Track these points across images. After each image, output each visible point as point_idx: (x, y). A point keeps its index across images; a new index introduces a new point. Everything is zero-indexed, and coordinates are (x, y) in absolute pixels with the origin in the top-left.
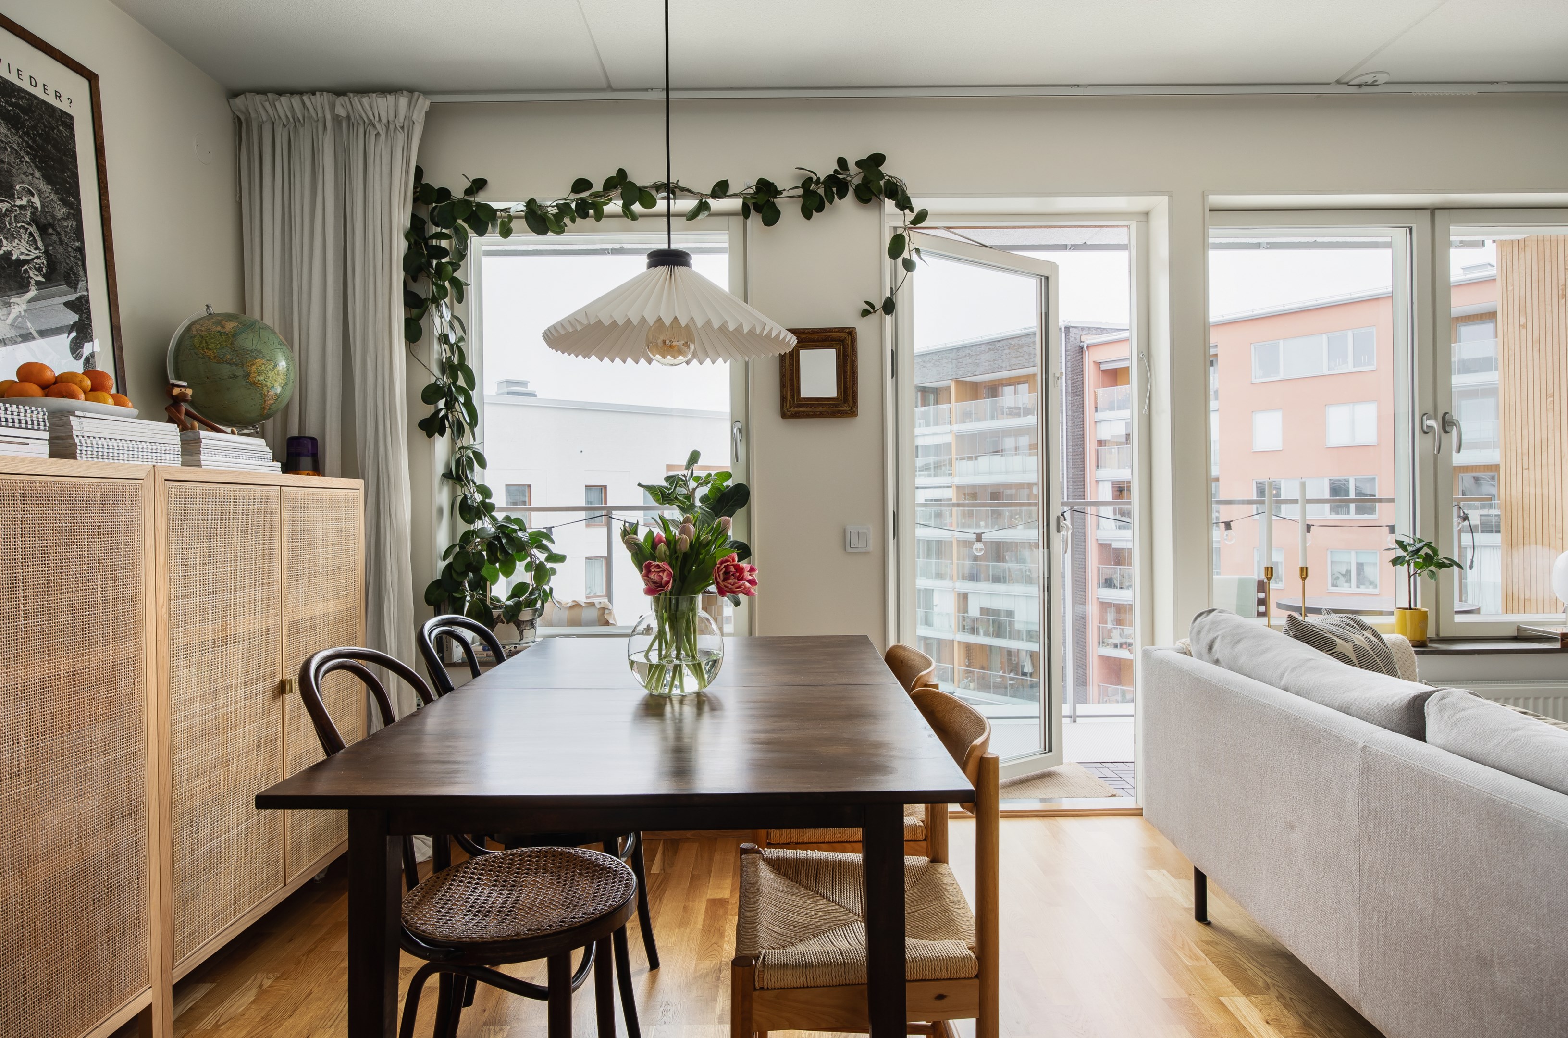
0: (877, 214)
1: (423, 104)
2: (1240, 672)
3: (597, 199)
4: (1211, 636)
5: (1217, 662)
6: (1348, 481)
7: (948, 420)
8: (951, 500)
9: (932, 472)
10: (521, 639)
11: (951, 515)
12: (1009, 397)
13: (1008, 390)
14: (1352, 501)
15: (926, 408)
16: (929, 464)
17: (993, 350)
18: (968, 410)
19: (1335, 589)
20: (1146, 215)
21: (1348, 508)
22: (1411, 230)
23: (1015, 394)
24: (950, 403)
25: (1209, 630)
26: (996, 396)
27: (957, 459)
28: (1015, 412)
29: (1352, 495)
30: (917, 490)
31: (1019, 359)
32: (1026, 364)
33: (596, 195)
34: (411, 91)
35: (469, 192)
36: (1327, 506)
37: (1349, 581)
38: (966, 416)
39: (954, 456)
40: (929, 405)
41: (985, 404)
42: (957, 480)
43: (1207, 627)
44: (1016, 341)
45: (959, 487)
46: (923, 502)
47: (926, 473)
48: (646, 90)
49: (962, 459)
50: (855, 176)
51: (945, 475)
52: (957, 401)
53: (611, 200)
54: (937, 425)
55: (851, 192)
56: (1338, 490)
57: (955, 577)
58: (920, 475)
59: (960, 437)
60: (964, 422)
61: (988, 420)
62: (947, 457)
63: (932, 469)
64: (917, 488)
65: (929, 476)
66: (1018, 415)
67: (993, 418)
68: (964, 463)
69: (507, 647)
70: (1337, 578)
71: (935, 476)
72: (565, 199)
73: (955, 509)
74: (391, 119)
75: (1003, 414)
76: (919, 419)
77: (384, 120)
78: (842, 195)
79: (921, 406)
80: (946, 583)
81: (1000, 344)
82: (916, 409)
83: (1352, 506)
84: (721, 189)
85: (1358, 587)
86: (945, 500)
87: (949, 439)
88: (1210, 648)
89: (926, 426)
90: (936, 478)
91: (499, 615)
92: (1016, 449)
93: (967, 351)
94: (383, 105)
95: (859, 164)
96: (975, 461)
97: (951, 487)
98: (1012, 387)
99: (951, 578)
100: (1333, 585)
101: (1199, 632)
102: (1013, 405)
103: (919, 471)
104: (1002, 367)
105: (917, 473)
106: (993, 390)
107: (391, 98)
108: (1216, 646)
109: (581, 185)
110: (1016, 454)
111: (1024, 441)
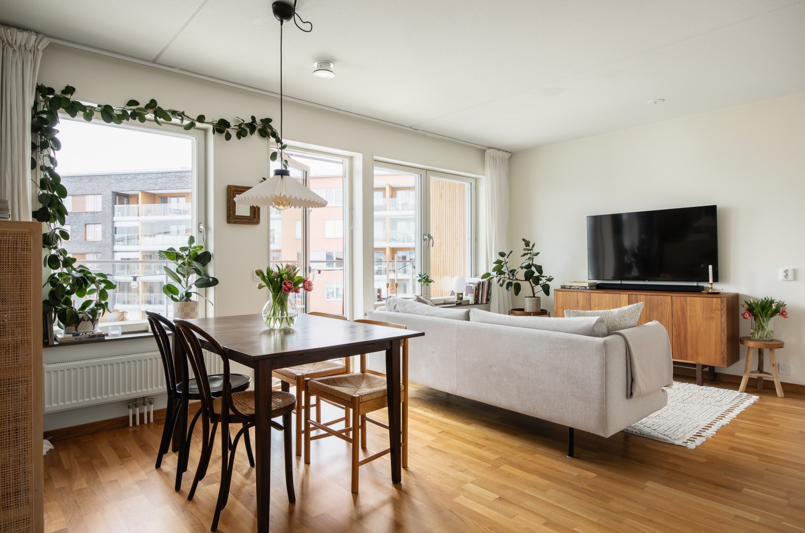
0: (266, 142)
1: (46, 42)
2: (408, 313)
3: (142, 112)
4: (395, 304)
5: (398, 312)
6: (333, 253)
7: (137, 213)
8: (138, 259)
9: (126, 243)
10: (94, 329)
11: (138, 268)
12: (173, 203)
13: (174, 200)
14: (334, 262)
15: (122, 206)
16: (123, 238)
17: (165, 177)
18: (149, 209)
19: (328, 300)
20: (351, 158)
21: (333, 264)
22: (421, 175)
23: (178, 202)
24: (138, 203)
25: (393, 303)
26: (166, 203)
27: (142, 235)
28: (178, 212)
29: (335, 259)
30: (115, 253)
31: (181, 184)
32: (186, 187)
33: (141, 109)
34: (37, 33)
35: (64, 92)
36: (325, 264)
37: (333, 296)
38: (148, 212)
39: (140, 234)
40: (123, 204)
41: (159, 206)
42: (142, 248)
43: (392, 302)
44: (179, 174)
45: (143, 252)
46: (120, 260)
47: (122, 243)
48: (172, 67)
49: (145, 236)
50: (259, 125)
51: (135, 245)
52: (142, 203)
53: (148, 113)
54: (129, 216)
55: (256, 132)
56: (329, 256)
57: (140, 302)
58: (117, 244)
59: (144, 224)
60: (147, 215)
61: (161, 215)
62: (136, 235)
63: (126, 241)
64: (116, 252)
65: (124, 245)
66: (180, 214)
67: (164, 214)
68: (147, 238)
69: (87, 333)
70: (329, 295)
71: (128, 245)
72: (124, 108)
73: (140, 264)
74: (23, 44)
75: (171, 212)
76: (118, 211)
77: (18, 44)
78: (252, 132)
79: (119, 204)
80: (136, 306)
81: (170, 174)
82: (115, 206)
83: (335, 264)
84: (201, 119)
85: (336, 298)
86: (132, 259)
87: (137, 224)
88: (395, 307)
89: (122, 216)
90: (128, 246)
91: (83, 317)
92: (178, 232)
93: (149, 176)
94: (20, 37)
95: (261, 120)
96: (154, 238)
97: (138, 251)
98: (176, 198)
99: (138, 303)
100: (327, 298)
101: (389, 303)
102: (176, 208)
103: (117, 241)
104: (171, 187)
105: (116, 243)
106: (164, 199)
107: (26, 34)
108: (397, 307)
109: (132, 103)
110: (178, 235)
111: (183, 228)
